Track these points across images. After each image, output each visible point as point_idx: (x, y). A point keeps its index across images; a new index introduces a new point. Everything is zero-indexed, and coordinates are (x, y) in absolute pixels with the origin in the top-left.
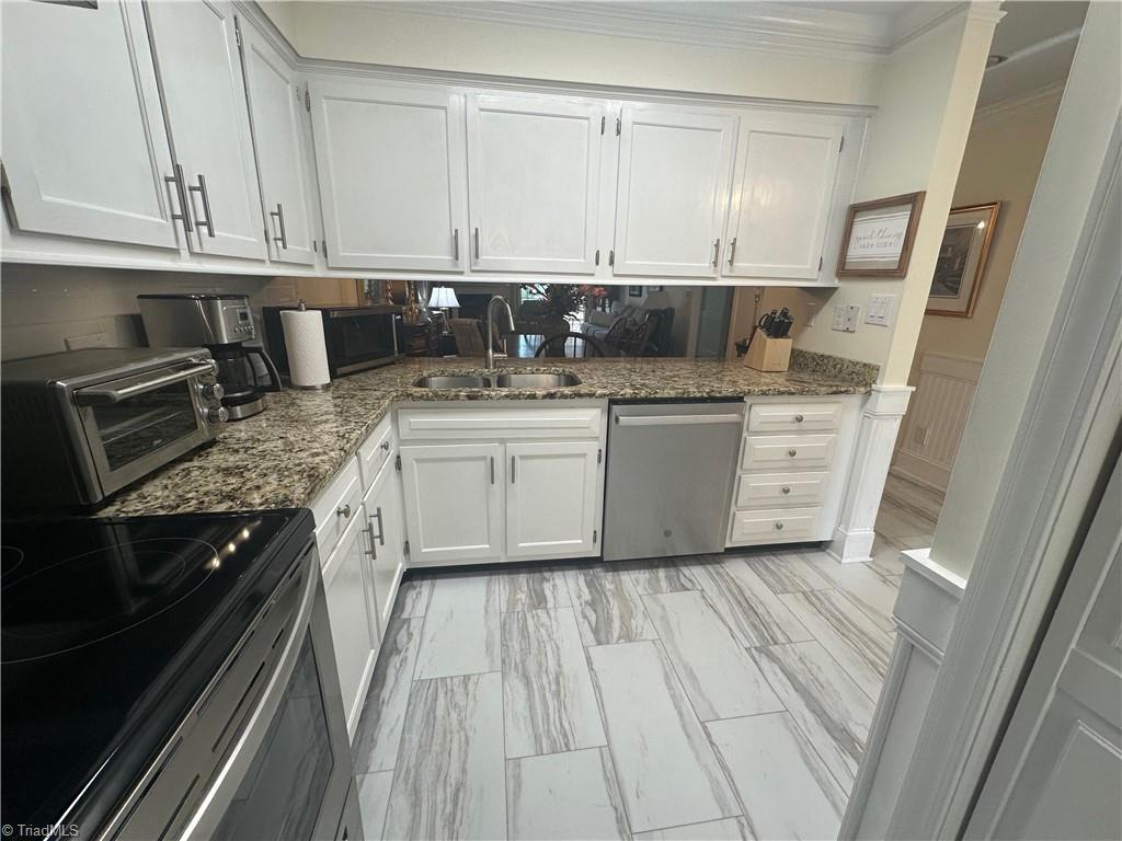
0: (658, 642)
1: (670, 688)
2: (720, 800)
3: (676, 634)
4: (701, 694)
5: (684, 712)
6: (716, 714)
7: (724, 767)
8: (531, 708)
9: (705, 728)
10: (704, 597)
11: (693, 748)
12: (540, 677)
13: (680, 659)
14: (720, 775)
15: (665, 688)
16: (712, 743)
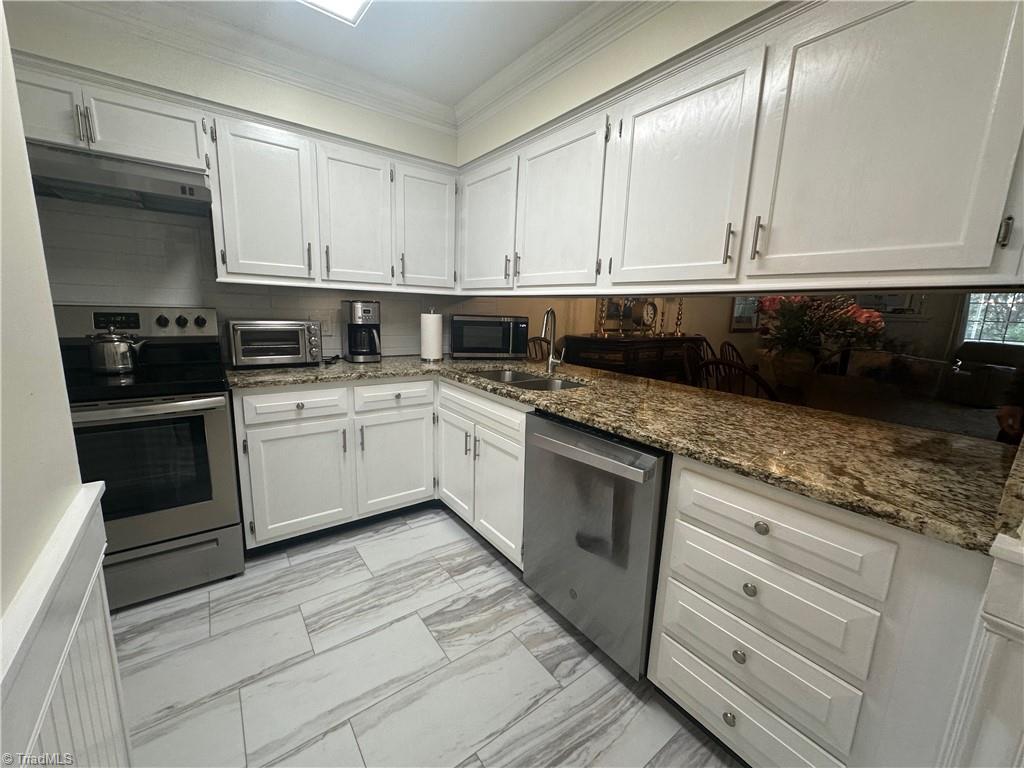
0: (446, 662)
1: (387, 685)
2: (266, 749)
3: (467, 675)
4: (386, 714)
5: (359, 703)
6: (363, 732)
7: (298, 750)
8: (343, 602)
9: (344, 724)
10: (548, 691)
11: (319, 717)
12: (374, 597)
13: (429, 686)
14: (290, 746)
15: (387, 680)
16: (325, 734)
